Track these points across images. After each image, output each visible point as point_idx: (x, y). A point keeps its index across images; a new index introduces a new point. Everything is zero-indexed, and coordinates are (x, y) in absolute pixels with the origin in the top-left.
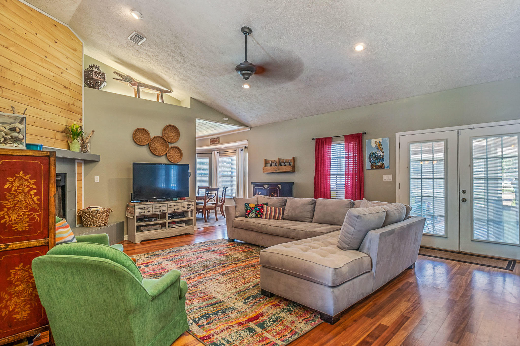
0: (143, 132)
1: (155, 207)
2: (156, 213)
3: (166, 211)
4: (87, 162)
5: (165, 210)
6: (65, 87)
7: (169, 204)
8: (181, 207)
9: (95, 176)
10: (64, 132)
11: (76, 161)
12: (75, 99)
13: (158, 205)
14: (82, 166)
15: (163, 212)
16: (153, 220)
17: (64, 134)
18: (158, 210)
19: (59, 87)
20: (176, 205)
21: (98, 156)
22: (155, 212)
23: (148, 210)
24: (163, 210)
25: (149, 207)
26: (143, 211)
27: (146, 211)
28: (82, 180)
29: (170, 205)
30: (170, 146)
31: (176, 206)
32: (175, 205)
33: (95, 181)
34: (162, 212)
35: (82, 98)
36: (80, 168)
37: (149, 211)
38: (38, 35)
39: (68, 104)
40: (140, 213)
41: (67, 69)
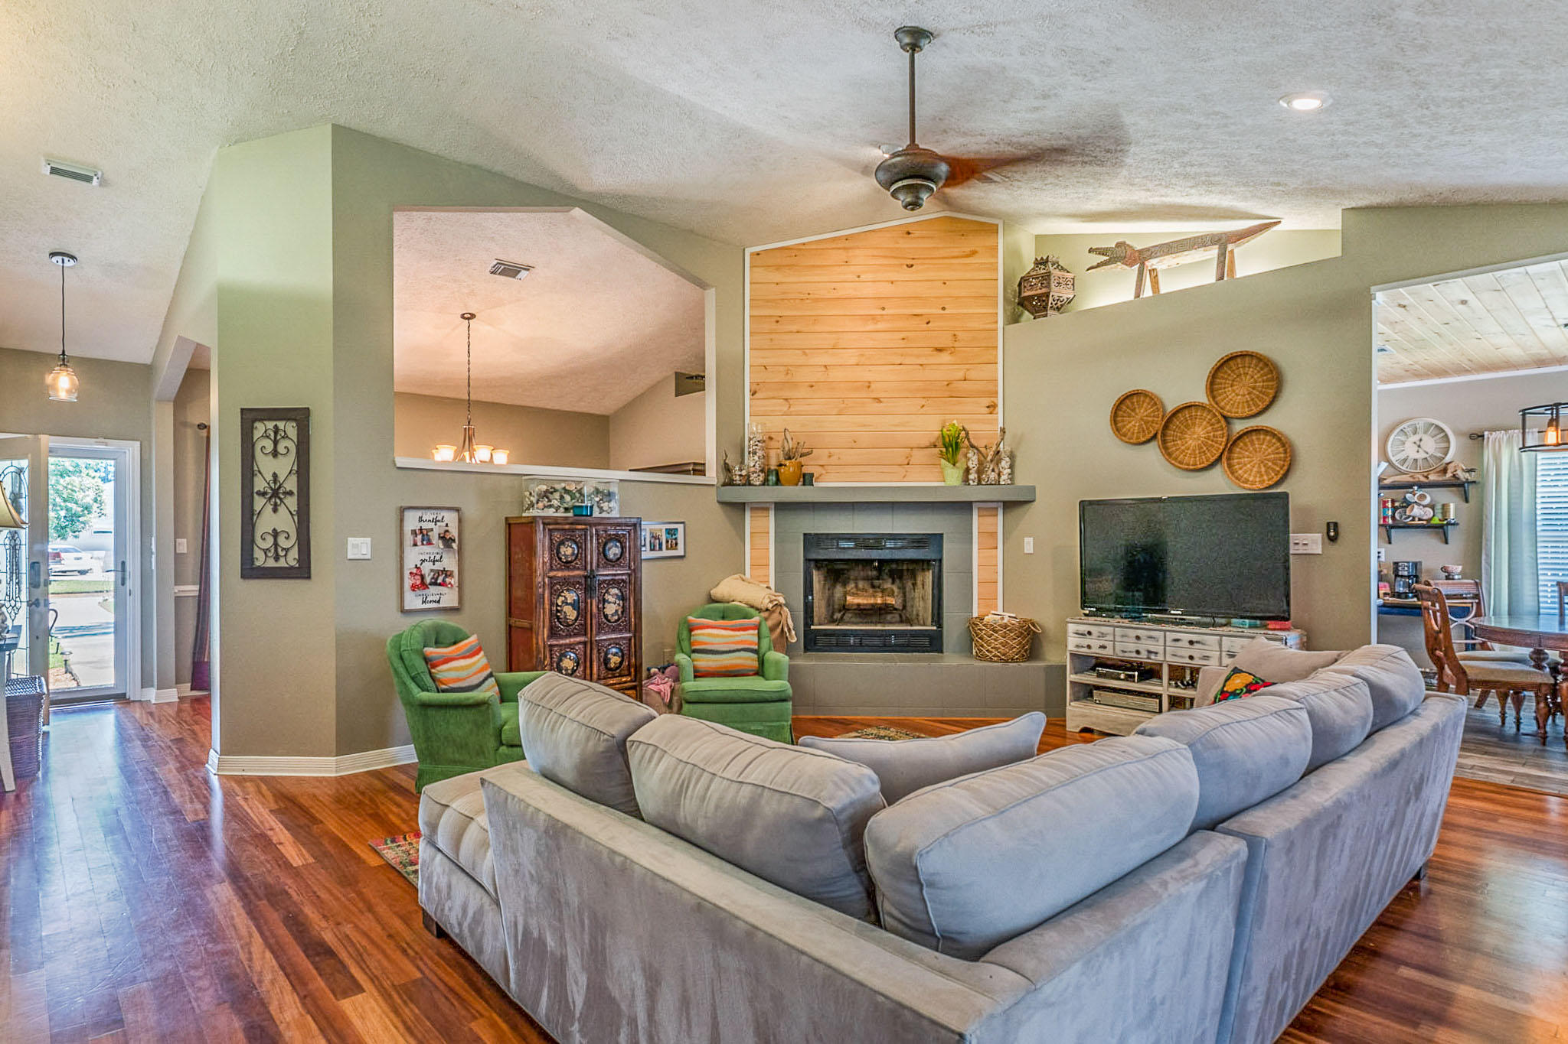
0: (1144, 402)
1: (1123, 636)
2: (1126, 654)
3: (1160, 658)
4: (1009, 506)
5: (1156, 653)
6: (939, 350)
7: (1170, 636)
8: (1221, 651)
9: (1026, 539)
10: (935, 446)
11: (974, 504)
12: (967, 366)
13: (1133, 633)
14: (997, 515)
15: (1149, 658)
16: (1122, 677)
17: (937, 450)
18: (1133, 647)
19: (918, 356)
20: (1197, 642)
21: (1033, 489)
22: (1123, 651)
23: (1102, 643)
24: (1150, 652)
25: (1103, 635)
26: (1086, 641)
27: (1095, 643)
28: (996, 548)
29: (1177, 640)
30: (1239, 427)
31: (1197, 646)
32: (1191, 642)
33: (1026, 551)
34: (1144, 654)
35: (996, 356)
36: (989, 520)
37: (1103, 647)
38: (863, 277)
39: (946, 383)
40: (1077, 646)
41: (944, 309)
